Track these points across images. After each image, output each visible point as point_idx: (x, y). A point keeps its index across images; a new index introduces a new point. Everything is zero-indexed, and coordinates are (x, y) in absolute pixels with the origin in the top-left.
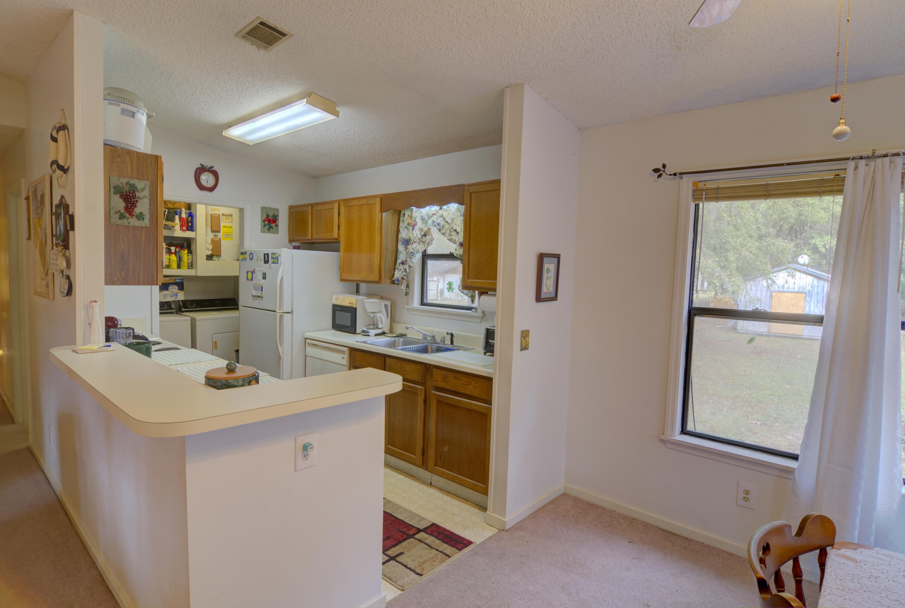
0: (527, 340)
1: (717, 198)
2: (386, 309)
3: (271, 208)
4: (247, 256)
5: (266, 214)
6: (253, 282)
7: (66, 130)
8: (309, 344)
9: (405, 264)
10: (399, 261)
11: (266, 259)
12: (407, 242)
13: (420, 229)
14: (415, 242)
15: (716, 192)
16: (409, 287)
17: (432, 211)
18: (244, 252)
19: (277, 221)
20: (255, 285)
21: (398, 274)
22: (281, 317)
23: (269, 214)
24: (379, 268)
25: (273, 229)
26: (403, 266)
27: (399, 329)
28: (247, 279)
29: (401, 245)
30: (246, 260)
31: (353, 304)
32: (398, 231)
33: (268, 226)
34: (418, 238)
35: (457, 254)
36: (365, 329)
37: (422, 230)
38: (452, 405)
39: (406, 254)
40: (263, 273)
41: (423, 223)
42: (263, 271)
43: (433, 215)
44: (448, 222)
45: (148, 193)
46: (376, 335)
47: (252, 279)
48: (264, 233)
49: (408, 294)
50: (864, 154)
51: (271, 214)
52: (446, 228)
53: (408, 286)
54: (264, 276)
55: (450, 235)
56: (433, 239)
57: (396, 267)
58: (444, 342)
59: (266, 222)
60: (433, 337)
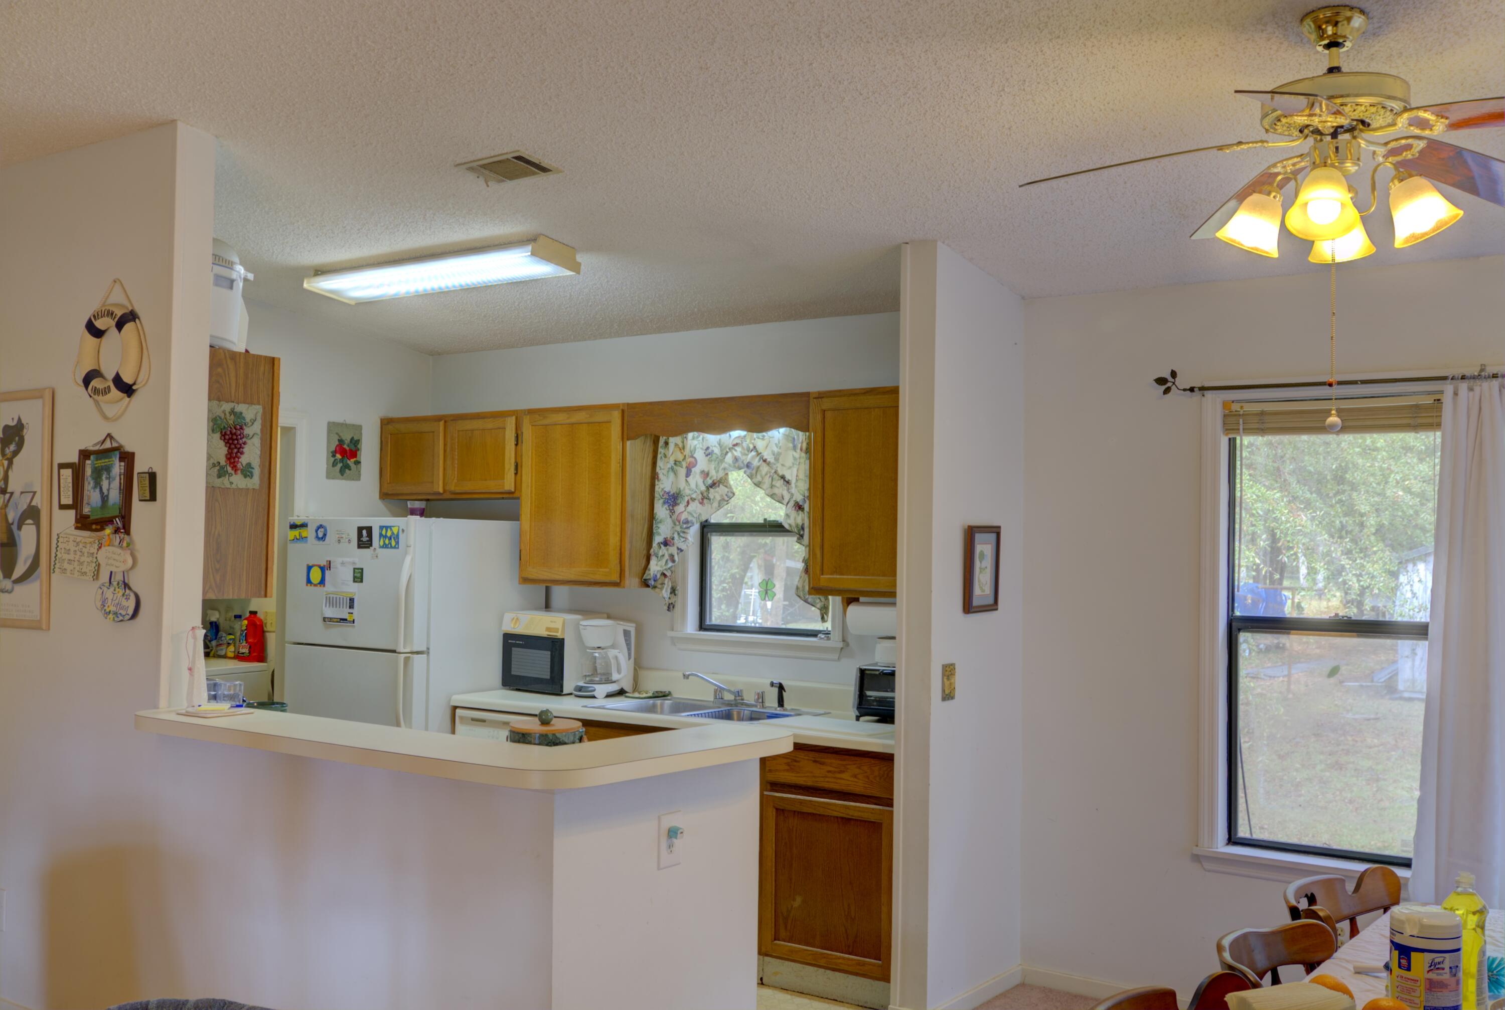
0: (953, 681)
1: (1262, 430)
2: (626, 640)
3: (346, 425)
4: (309, 533)
5: (337, 438)
6: (325, 589)
7: (137, 320)
8: (461, 718)
9: (670, 546)
10: (658, 539)
11: (365, 539)
12: (673, 499)
13: (702, 472)
14: (693, 500)
15: (1260, 420)
16: (676, 592)
17: (733, 437)
18: (299, 524)
19: (358, 453)
20: (331, 596)
21: (657, 565)
22: (407, 660)
23: (344, 439)
24: (618, 555)
25: (350, 469)
26: (667, 550)
27: (653, 682)
28: (309, 581)
29: (662, 506)
30: (306, 542)
31: (557, 630)
32: (654, 477)
33: (341, 464)
34: (699, 492)
35: (790, 525)
36: (581, 684)
37: (708, 474)
38: (809, 814)
39: (672, 525)
40: (354, 569)
41: (710, 461)
42: (354, 563)
43: (734, 445)
44: (768, 460)
45: (260, 427)
46: (609, 696)
47: (322, 582)
48: (333, 479)
49: (673, 607)
50: (1468, 372)
51: (347, 438)
52: (764, 473)
53: (673, 591)
54: (359, 575)
55: (772, 486)
56: (734, 494)
57: (652, 551)
58: (763, 702)
59: (338, 456)
60: (738, 694)
